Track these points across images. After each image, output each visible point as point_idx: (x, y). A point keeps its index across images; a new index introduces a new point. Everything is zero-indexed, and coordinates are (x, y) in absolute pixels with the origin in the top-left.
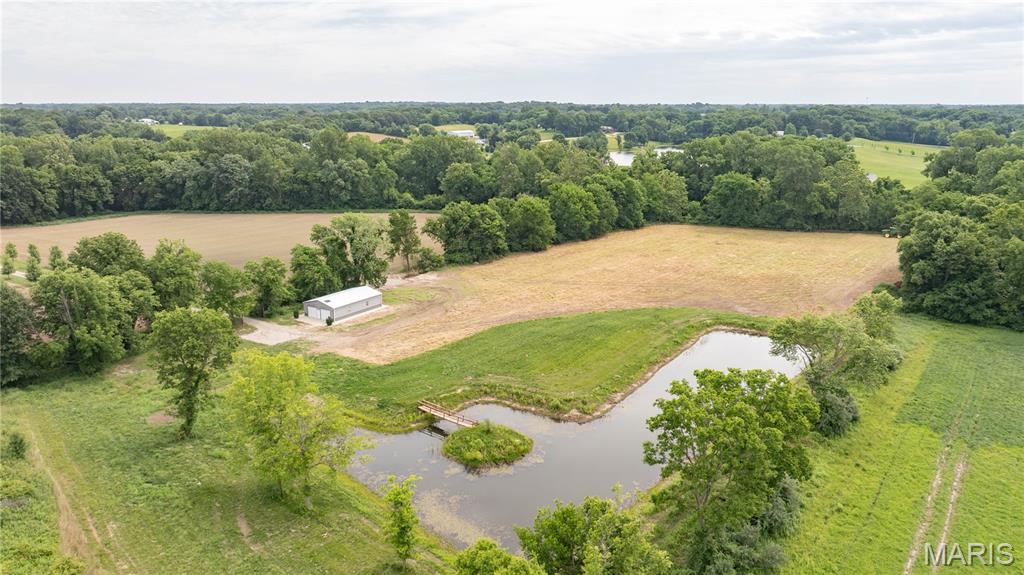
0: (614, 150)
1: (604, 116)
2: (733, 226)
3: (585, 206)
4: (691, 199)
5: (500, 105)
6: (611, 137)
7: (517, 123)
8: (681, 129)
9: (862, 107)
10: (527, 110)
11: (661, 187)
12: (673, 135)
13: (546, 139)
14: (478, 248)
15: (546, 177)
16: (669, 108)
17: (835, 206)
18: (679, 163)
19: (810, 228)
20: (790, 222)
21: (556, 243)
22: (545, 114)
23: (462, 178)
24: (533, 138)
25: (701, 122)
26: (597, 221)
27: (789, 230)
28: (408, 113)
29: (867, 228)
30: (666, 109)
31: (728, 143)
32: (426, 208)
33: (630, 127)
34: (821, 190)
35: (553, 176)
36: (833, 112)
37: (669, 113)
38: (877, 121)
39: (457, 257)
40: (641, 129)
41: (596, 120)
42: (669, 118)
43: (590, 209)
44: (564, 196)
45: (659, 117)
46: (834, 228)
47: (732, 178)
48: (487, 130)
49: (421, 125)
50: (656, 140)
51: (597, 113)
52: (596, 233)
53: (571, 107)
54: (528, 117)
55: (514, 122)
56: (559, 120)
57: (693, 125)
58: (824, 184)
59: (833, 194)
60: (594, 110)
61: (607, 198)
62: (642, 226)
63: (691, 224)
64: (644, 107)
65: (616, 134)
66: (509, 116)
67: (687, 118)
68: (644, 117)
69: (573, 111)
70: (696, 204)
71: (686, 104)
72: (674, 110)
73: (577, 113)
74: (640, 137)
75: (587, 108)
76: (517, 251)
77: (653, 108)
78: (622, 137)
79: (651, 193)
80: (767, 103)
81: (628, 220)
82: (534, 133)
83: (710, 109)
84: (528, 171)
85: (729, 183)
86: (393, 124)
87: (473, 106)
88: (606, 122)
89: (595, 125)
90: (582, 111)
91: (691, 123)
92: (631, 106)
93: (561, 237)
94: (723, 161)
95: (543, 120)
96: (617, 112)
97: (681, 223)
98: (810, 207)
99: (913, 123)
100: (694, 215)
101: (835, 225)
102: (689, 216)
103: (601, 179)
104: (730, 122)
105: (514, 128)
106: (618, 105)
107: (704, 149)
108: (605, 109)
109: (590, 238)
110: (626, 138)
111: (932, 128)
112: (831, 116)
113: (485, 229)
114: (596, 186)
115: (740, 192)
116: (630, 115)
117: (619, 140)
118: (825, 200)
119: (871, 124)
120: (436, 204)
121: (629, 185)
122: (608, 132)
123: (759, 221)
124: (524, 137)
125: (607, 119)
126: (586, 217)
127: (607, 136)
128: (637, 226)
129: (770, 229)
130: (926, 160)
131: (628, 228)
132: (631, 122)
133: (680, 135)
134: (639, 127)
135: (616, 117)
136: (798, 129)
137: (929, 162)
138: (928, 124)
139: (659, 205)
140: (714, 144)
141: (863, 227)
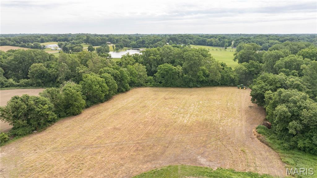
0: (112, 51)
1: (107, 38)
2: (168, 87)
3: (101, 86)
4: (148, 75)
5: (70, 35)
6: (111, 46)
7: (75, 41)
8: (134, 43)
9: (189, 34)
10: (79, 36)
11: (135, 71)
12: (132, 45)
13: (85, 47)
14: (35, 123)
15: (81, 69)
16: (129, 35)
17: (208, 76)
18: (142, 60)
19: (199, 86)
20: (191, 84)
21: (87, 107)
22: (85, 38)
23: (39, 71)
24: (80, 47)
25: (141, 40)
26: (108, 93)
27: (191, 87)
28: (30, 38)
29: (220, 84)
30: (128, 36)
31: (161, 50)
32: (21, 86)
33: (117, 42)
34: (203, 70)
35: (85, 69)
36: (182, 36)
37: (130, 37)
38: (195, 39)
39: (20, 131)
40: (121, 43)
41: (105, 40)
42: (130, 39)
43: (104, 87)
44: (90, 82)
45: (126, 38)
46: (208, 85)
47: (166, 66)
48: (62, 44)
49: (34, 43)
50: (126, 47)
51: (105, 37)
52: (108, 98)
53: (96, 35)
54: (79, 39)
55: (73, 41)
56: (91, 40)
57: (139, 41)
58: (204, 68)
59: (207, 72)
60: (103, 36)
61: (112, 81)
62: (129, 90)
63: (150, 87)
64: (120, 35)
65: (112, 45)
66: (72, 39)
67: (136, 39)
68: (121, 39)
69: (96, 37)
70: (151, 77)
71: (133, 34)
72: (131, 36)
73: (97, 37)
74: (121, 46)
75: (101, 36)
76: (63, 117)
77: (124, 35)
78: (114, 46)
79: (131, 74)
80: (159, 34)
81: (122, 88)
82: (80, 46)
83: (142, 36)
84: (73, 66)
85: (165, 68)
86: (22, 42)
87: (59, 35)
88: (108, 41)
89: (104, 42)
90: (99, 37)
91: (138, 40)
92: (116, 35)
93: (89, 103)
94: (160, 58)
95: (85, 40)
96: (112, 37)
97: (146, 87)
98: (199, 77)
99: (206, 40)
100: (151, 83)
101: (208, 84)
102: (149, 83)
103: (108, 70)
104: (151, 40)
105: (74, 43)
106: (112, 34)
107: (151, 53)
108: (107, 36)
109: (105, 101)
110: (116, 46)
111: (211, 41)
112: (182, 38)
113: (39, 112)
114: (106, 75)
115: (170, 72)
116: (116, 38)
117: (113, 47)
118: (205, 74)
119: (194, 40)
120: (26, 84)
121: (121, 72)
122: (109, 44)
123: (179, 84)
124: (76, 47)
125: (108, 40)
126: (102, 91)
127: (109, 45)
128: (127, 90)
129: (183, 87)
130: (234, 55)
131: (122, 92)
132: (117, 40)
133: (134, 45)
134: (119, 42)
135: (112, 39)
136: (173, 42)
137: (235, 56)
138: (209, 40)
139: (135, 80)
140: (155, 51)
141: (219, 84)
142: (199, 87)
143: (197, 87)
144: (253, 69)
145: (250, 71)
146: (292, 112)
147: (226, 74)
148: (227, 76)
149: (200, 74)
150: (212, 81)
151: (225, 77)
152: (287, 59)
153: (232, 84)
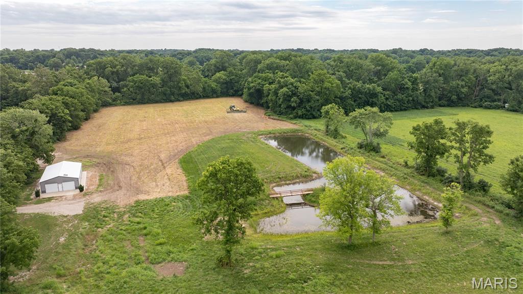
4: (114, 92)
11: (98, 86)
20: (172, 98)
27: (173, 102)
34: (184, 80)
59: (189, 82)
70: (118, 94)
85: (141, 80)
98: (181, 88)
118: (186, 85)
141: (201, 96)
142: (181, 101)
143: (179, 101)
144: (234, 77)
145: (231, 79)
146: (292, 91)
147: (206, 85)
148: (208, 86)
149: (182, 84)
150: (193, 93)
151: (207, 88)
152: (267, 62)
153: (215, 95)
